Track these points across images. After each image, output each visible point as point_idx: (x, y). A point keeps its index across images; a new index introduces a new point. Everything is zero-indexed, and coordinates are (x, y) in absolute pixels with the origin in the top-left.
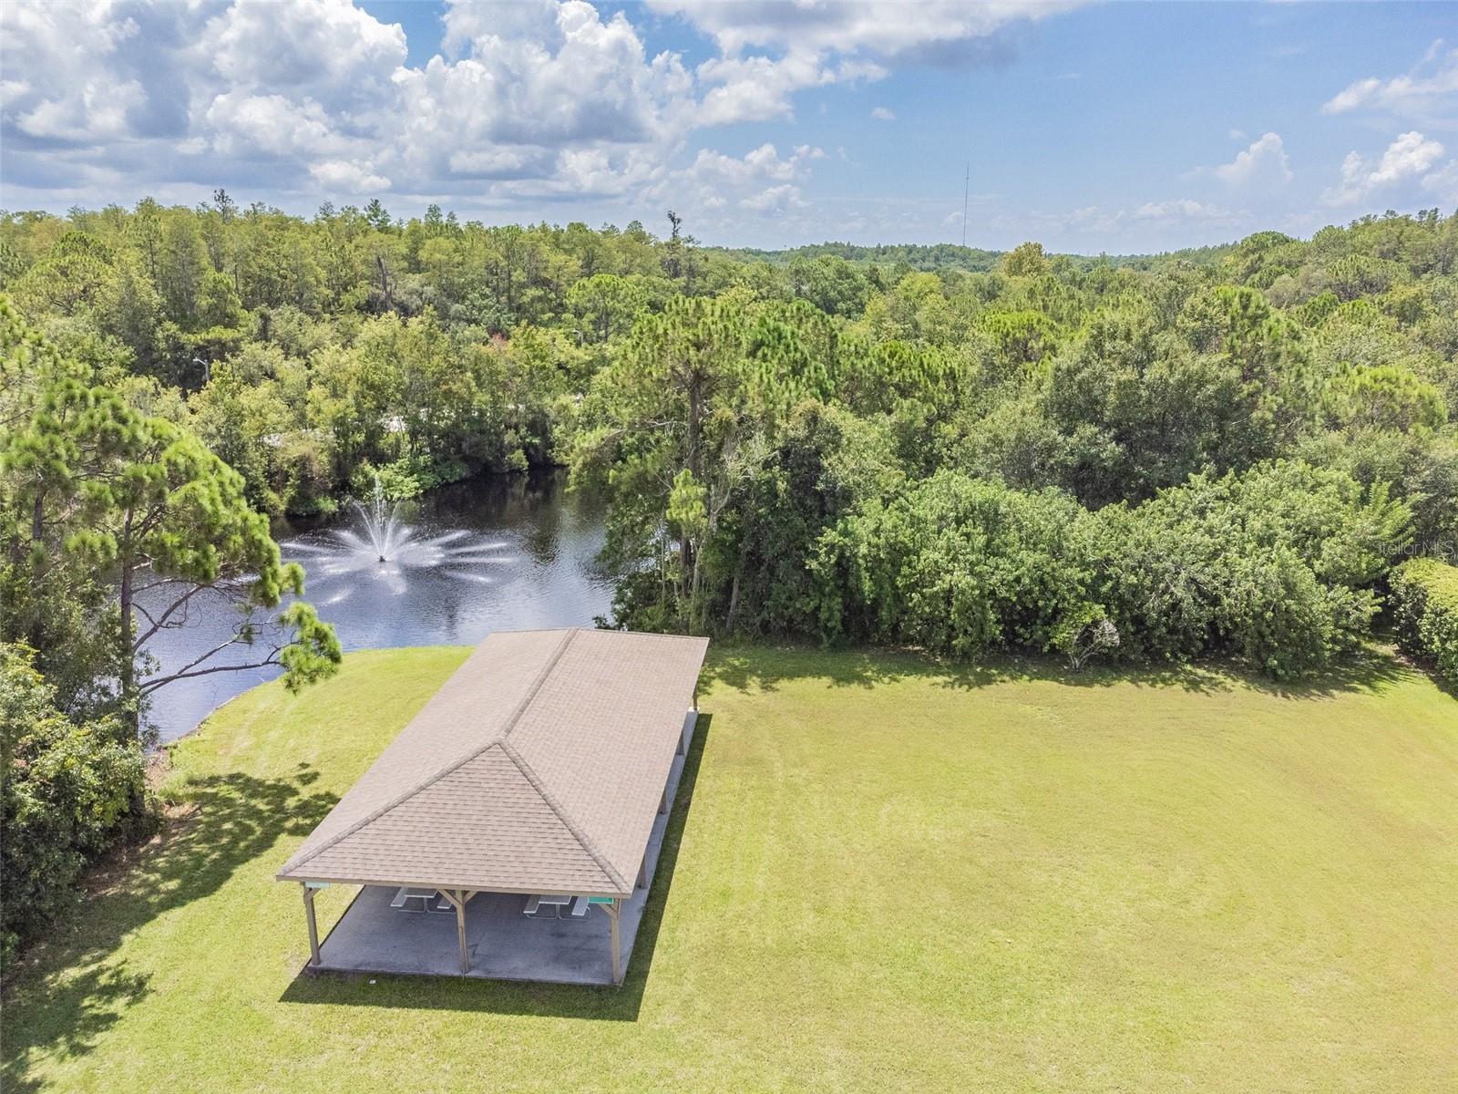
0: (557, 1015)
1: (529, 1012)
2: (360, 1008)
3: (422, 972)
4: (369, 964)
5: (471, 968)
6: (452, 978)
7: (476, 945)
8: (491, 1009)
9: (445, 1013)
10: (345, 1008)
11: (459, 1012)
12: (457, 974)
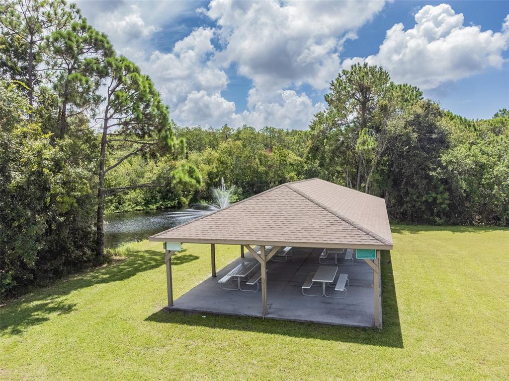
0: (337, 340)
1: (315, 337)
2: (194, 327)
3: (237, 313)
4: (202, 308)
5: (269, 314)
6: (256, 318)
7: (272, 304)
8: (284, 334)
9: (253, 333)
10: (185, 326)
11: (261, 334)
12: (259, 315)
